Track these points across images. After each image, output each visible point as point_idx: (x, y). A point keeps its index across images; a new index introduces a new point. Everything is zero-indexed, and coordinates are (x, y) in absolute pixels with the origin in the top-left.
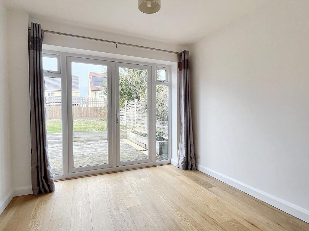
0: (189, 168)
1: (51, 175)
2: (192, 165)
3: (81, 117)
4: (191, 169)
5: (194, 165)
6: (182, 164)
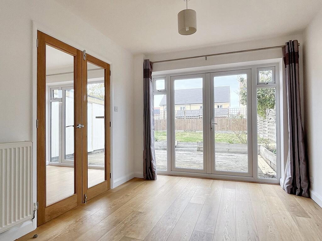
1: (154, 168)
2: (301, 190)
3: (223, 129)
4: (300, 195)
5: (305, 190)
6: (287, 186)
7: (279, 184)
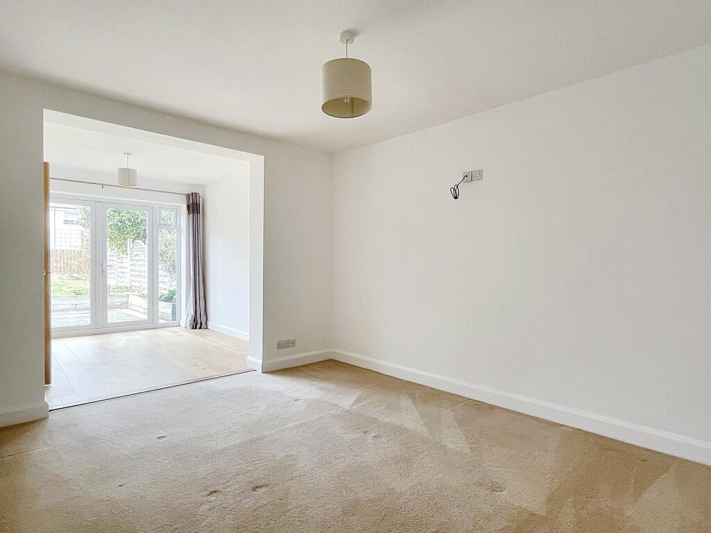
0: (198, 326)
2: (201, 324)
4: (200, 328)
5: (204, 323)
6: (190, 323)
7: (179, 326)
